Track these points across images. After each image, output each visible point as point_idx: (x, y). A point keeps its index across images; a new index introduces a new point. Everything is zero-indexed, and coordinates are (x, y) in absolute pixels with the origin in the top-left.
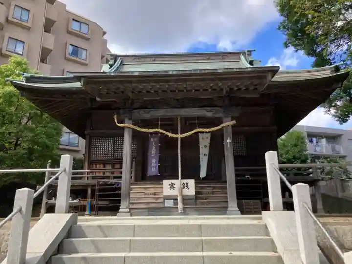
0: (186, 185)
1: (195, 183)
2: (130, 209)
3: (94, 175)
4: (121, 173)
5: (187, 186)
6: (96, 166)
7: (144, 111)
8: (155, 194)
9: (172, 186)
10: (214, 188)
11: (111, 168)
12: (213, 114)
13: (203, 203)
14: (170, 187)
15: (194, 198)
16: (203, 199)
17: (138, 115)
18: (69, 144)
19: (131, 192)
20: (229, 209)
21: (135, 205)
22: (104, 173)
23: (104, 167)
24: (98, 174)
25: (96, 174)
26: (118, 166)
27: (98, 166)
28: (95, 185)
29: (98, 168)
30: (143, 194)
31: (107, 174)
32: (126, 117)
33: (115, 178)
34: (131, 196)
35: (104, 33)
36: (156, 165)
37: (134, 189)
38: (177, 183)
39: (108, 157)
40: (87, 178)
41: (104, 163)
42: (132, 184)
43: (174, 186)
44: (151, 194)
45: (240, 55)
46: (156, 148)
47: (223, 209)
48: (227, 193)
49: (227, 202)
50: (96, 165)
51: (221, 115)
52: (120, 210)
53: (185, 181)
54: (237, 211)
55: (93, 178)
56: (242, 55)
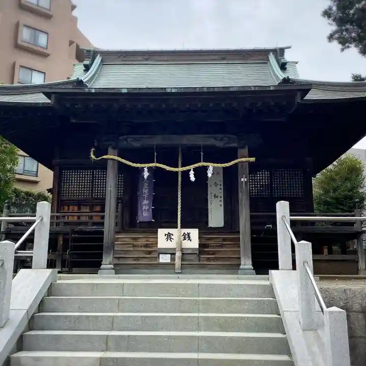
0: (187, 236)
1: (199, 233)
2: (115, 265)
3: (66, 220)
4: (103, 217)
5: (189, 237)
6: (69, 209)
7: (134, 138)
8: (146, 246)
9: (169, 236)
10: (224, 240)
11: (88, 211)
12: (226, 144)
13: (208, 259)
14: (166, 237)
15: (198, 252)
16: (209, 254)
17: (125, 142)
18: (25, 172)
19: (116, 243)
20: (241, 267)
21: (121, 260)
22: (79, 217)
23: (79, 209)
24: (71, 219)
25: (68, 219)
26: (98, 208)
27: (71, 207)
28: (68, 234)
29: (70, 211)
30: (132, 245)
31: (83, 219)
32: (110, 145)
33: (94, 224)
34: (116, 249)
35: (74, 7)
36: (149, 208)
37: (120, 240)
38: (176, 232)
39: (84, 195)
40: (57, 223)
41: (79, 204)
42: (117, 233)
43: (172, 237)
44: (141, 246)
45: (269, 54)
46: (148, 186)
47: (234, 267)
48: (239, 247)
49: (240, 258)
50: (68, 206)
51: (235, 145)
52: (102, 266)
53: (186, 231)
54: (250, 269)
55: (66, 224)
56: (271, 54)
